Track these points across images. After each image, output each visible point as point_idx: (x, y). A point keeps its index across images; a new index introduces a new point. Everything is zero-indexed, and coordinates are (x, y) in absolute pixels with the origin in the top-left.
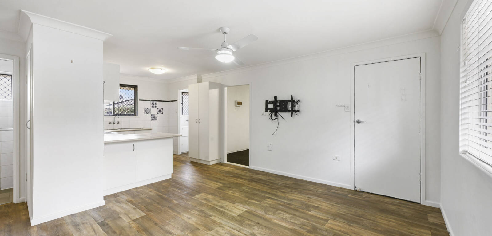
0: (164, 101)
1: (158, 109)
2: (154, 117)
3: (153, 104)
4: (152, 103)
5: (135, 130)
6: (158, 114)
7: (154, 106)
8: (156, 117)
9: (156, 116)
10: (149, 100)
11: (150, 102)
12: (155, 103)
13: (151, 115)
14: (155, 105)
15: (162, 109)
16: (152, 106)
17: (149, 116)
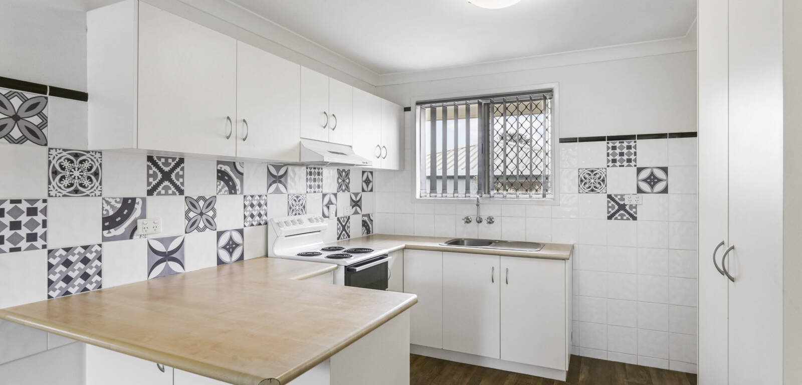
0: (673, 135)
1: (640, 170)
2: (622, 207)
3: (618, 151)
4: (614, 148)
5: (500, 255)
6: (640, 191)
7: (622, 161)
8: (631, 207)
9: (634, 203)
10: (601, 139)
11: (604, 144)
12: (629, 147)
13: (609, 196)
14: (629, 154)
15: (665, 170)
16: (614, 161)
17: (599, 202)
